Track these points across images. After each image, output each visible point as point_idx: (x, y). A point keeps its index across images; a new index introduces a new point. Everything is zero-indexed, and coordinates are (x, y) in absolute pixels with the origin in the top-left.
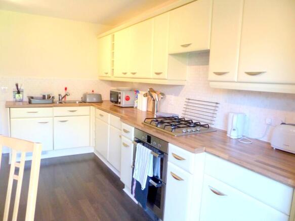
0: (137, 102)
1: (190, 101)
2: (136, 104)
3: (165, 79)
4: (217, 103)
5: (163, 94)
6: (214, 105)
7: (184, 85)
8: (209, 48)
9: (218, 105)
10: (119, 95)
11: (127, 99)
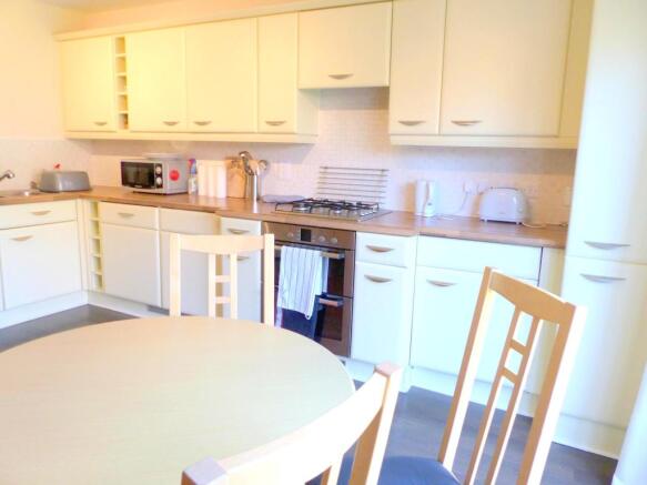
0: (196, 182)
1: (329, 170)
2: (193, 185)
3: (293, 134)
4: (383, 170)
5: (266, 162)
6: (379, 173)
7: (313, 145)
8: (387, 84)
9: (385, 173)
10: (158, 170)
11: (174, 177)
